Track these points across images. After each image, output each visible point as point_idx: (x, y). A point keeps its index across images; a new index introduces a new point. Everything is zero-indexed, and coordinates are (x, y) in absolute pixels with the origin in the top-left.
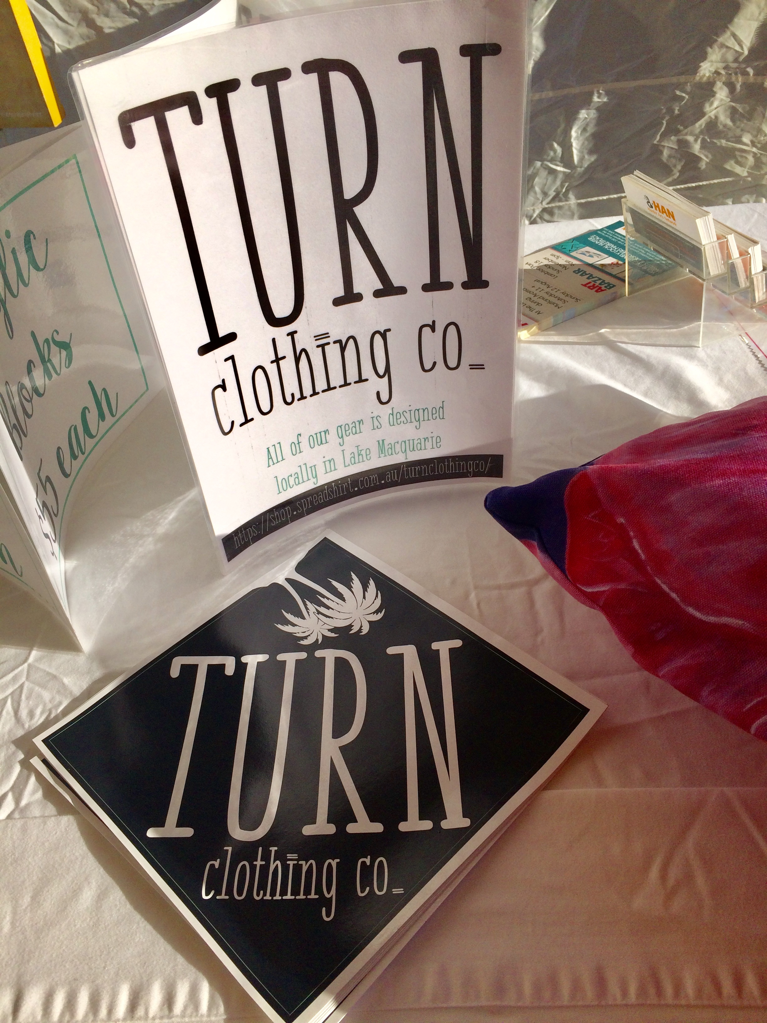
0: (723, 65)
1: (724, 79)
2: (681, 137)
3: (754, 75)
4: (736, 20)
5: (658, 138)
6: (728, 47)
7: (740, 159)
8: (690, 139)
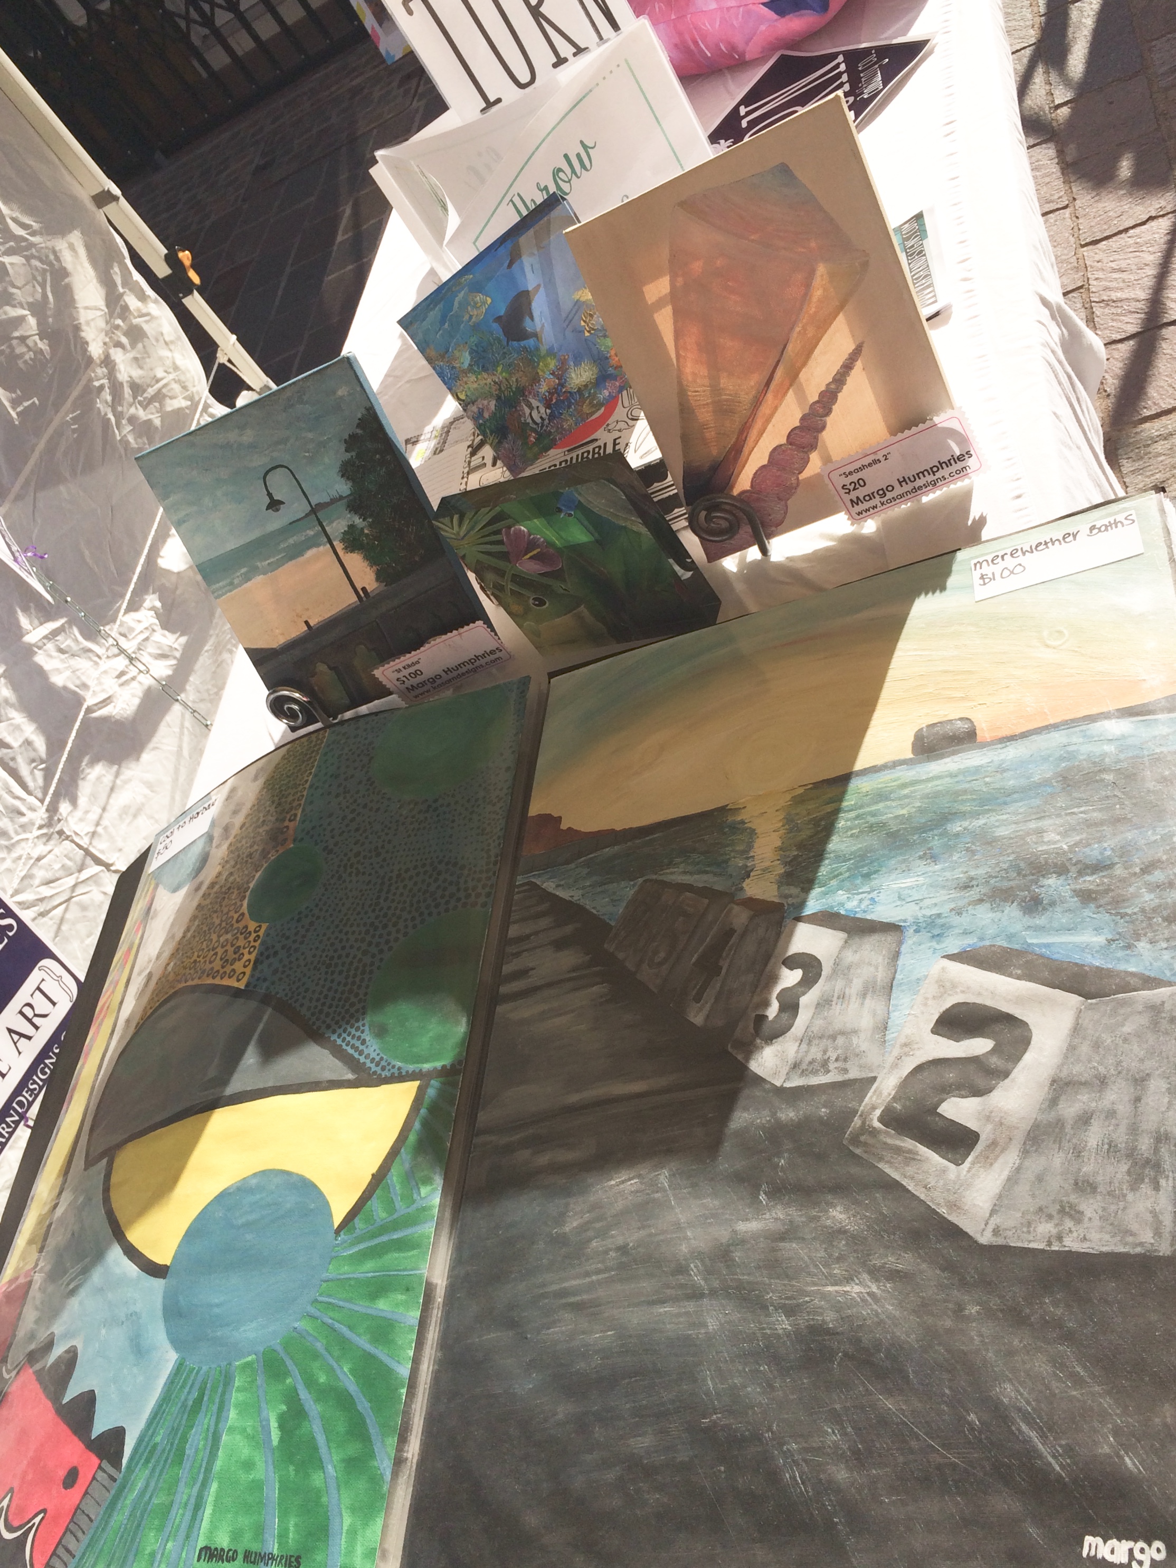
0: (104, 333)
1: (111, 344)
2: (127, 416)
3: (123, 321)
4: (76, 297)
5: (116, 431)
6: (93, 320)
7: (169, 394)
8: (132, 410)
